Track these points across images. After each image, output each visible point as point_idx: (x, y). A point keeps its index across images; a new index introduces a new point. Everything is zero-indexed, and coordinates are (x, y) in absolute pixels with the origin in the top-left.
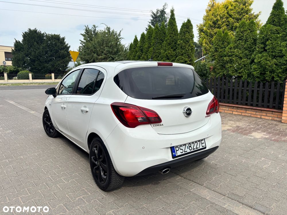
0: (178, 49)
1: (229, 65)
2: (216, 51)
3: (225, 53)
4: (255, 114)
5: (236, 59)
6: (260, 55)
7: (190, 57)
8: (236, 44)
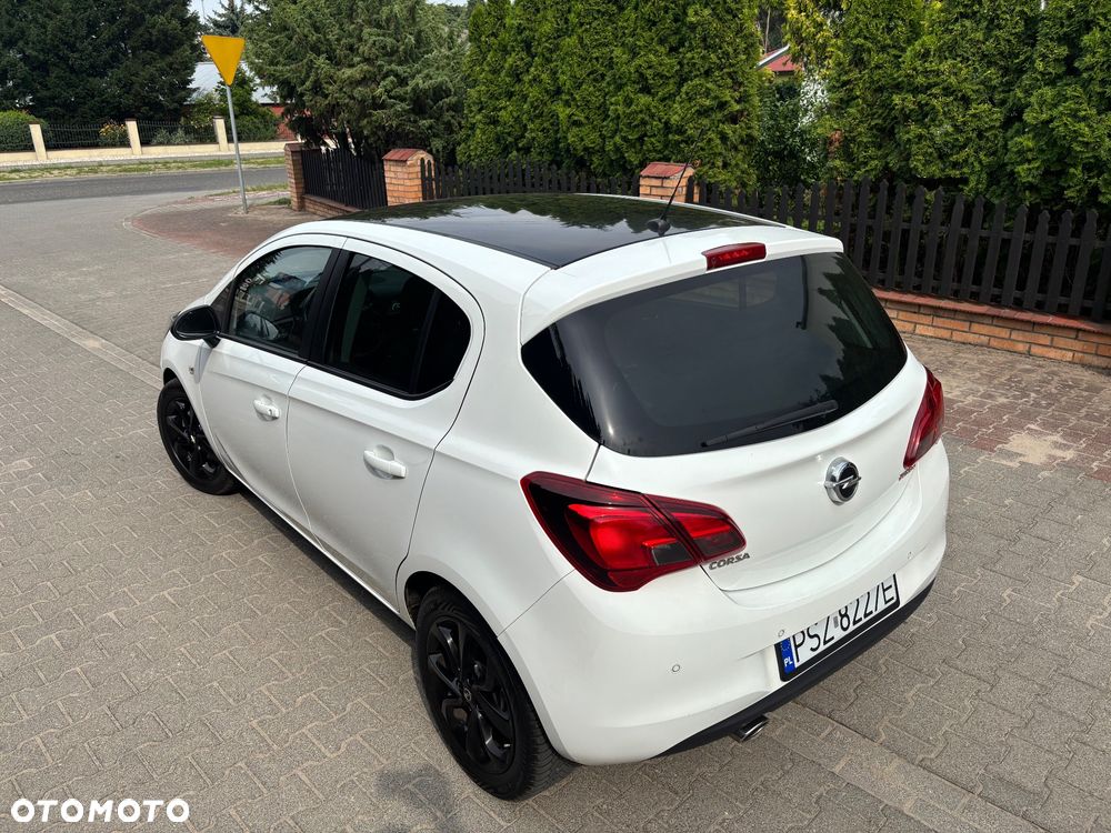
0: (691, 49)
1: (914, 129)
2: (858, 62)
3: (899, 75)
4: (1007, 336)
5: (947, 105)
6: (1048, 92)
7: (741, 84)
8: (947, 37)
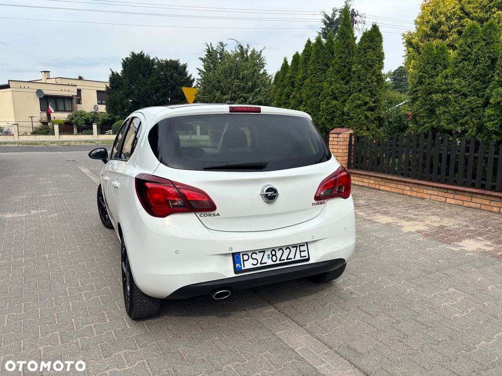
0: (353, 81)
1: (442, 109)
2: (421, 83)
3: (435, 86)
4: (489, 204)
5: (457, 97)
7: (375, 95)
8: (456, 69)
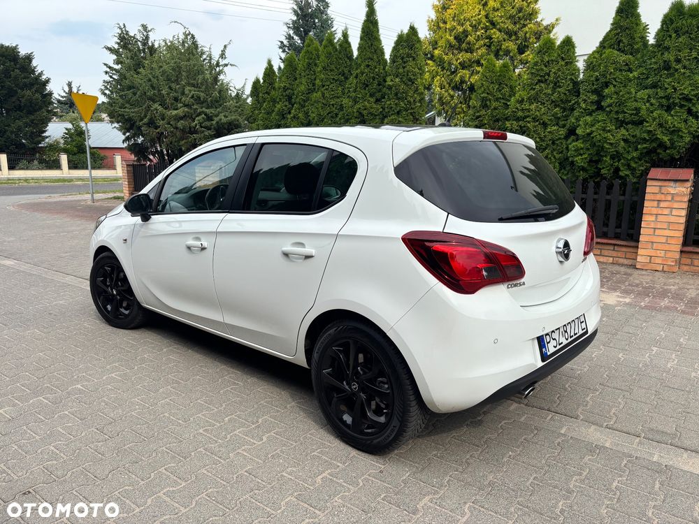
0: (389, 99)
2: (485, 106)
3: (508, 112)
5: (535, 127)
6: (589, 119)
